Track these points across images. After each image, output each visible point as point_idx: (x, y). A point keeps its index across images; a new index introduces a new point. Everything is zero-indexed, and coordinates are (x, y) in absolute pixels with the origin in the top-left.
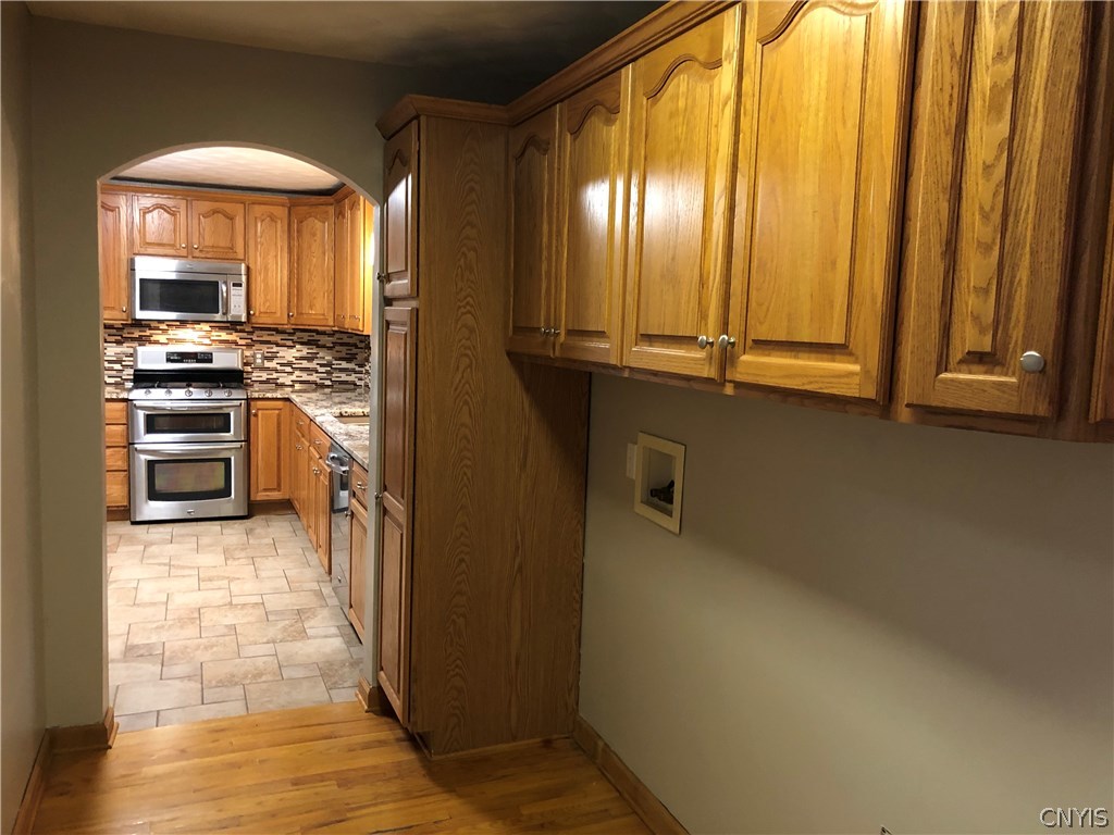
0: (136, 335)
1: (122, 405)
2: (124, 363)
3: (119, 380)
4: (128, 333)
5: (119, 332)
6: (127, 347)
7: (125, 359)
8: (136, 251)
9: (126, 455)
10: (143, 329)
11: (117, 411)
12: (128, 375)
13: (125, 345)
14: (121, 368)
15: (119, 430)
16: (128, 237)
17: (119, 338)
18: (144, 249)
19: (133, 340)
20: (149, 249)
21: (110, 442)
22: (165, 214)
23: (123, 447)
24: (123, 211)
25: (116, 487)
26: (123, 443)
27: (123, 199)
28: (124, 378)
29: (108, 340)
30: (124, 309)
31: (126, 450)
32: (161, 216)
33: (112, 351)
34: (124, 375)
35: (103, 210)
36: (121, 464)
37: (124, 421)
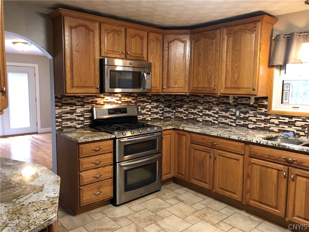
0: (90, 101)
1: (112, 142)
2: (85, 116)
3: (82, 125)
4: (86, 100)
5: (82, 100)
6: (86, 107)
7: (85, 114)
8: (103, 55)
9: (113, 169)
10: (93, 97)
11: (110, 145)
12: (87, 122)
13: (85, 106)
14: (83, 119)
15: (110, 156)
16: (99, 46)
17: (82, 103)
18: (106, 54)
19: (89, 103)
20: (108, 54)
21: (106, 163)
22: (116, 34)
23: (111, 165)
24: (97, 32)
25: (108, 188)
26: (112, 163)
27: (97, 25)
28: (85, 124)
29: (77, 105)
30: (98, 87)
31: (113, 166)
32: (114, 35)
33: (79, 110)
34: (85, 123)
35: (88, 31)
36: (111, 175)
37: (112, 150)
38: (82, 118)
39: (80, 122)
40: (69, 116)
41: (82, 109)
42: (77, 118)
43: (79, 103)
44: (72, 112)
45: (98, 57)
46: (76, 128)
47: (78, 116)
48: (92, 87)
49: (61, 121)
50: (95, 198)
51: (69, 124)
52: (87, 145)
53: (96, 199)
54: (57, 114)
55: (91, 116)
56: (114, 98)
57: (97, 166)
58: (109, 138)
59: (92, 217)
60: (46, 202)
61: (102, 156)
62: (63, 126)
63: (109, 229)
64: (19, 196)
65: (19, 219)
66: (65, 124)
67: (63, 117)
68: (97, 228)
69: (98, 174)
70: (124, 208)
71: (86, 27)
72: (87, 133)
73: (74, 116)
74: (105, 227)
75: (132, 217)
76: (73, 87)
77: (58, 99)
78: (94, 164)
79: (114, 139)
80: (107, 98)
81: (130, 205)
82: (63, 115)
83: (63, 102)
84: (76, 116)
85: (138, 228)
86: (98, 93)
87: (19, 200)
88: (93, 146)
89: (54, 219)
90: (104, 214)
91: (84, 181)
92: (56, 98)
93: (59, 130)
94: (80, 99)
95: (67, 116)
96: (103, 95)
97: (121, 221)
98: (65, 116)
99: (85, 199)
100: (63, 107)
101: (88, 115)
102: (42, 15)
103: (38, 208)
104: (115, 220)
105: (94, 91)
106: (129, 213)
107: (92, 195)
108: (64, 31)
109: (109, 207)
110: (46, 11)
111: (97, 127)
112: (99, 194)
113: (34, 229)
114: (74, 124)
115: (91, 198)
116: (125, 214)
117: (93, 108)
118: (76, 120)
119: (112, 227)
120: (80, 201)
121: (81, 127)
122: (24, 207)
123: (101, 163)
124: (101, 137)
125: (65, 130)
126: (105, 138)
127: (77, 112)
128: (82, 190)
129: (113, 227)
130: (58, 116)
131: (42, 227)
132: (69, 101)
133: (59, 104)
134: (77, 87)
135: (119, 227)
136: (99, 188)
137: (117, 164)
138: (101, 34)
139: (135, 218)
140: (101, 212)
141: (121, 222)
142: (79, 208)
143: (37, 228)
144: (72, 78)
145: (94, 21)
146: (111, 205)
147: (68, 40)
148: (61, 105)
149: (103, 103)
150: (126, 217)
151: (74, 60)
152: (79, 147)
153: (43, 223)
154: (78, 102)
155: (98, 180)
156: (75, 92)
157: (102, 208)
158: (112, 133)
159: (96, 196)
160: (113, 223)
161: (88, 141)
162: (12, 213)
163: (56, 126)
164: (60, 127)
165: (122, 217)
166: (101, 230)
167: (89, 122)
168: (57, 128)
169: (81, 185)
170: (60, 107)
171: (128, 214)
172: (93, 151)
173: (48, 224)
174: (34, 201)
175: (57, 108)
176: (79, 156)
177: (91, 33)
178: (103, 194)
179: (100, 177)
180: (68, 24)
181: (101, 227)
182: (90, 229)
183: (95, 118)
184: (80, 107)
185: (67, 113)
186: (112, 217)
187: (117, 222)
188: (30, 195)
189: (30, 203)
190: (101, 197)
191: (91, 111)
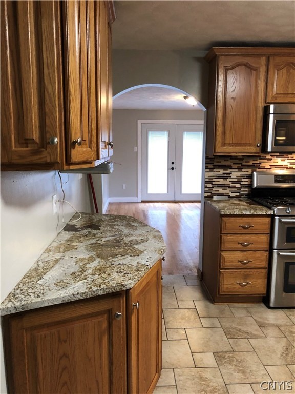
0: (251, 163)
1: (268, 220)
2: (242, 183)
3: (238, 194)
4: (246, 162)
5: (240, 161)
6: (245, 172)
7: (243, 180)
8: (269, 100)
9: (268, 257)
10: (255, 159)
11: (265, 224)
12: (244, 191)
13: (243, 170)
14: (240, 186)
15: (265, 238)
16: (264, 89)
17: (240, 165)
18: (275, 98)
19: (249, 166)
20: (277, 98)
21: (259, 248)
22: (292, 69)
23: (266, 251)
24: (263, 70)
25: (260, 280)
26: (267, 248)
27: (263, 60)
28: (241, 193)
29: (233, 167)
30: (259, 144)
31: (268, 253)
32: (288, 71)
33: (235, 174)
34: (242, 191)
35: (249, 70)
36: (264, 264)
37: (269, 231)
38: (238, 185)
39: (236, 189)
40: (221, 181)
41: (239, 174)
42: (231, 185)
43: (236, 166)
44: (225, 177)
45: (261, 105)
46: (229, 197)
47: (233, 182)
48: (250, 145)
49: (211, 186)
50: (239, 288)
51: (221, 191)
52: (232, 219)
53: (240, 290)
54: (207, 178)
55: (250, 183)
56: (287, 161)
57: (244, 248)
58: (265, 214)
59: (233, 311)
60: (133, 267)
61: (254, 237)
62: (213, 193)
63: (248, 333)
64: (117, 255)
65: (99, 275)
66: (215, 191)
67: (214, 181)
68: (235, 326)
69: (245, 259)
70: (280, 314)
71: (247, 66)
72: (243, 205)
73: (227, 182)
74: (244, 328)
75: (287, 330)
76: (224, 144)
77: (209, 160)
78: (240, 245)
79: (273, 217)
80: (275, 159)
81: (291, 313)
82: (214, 180)
83: (215, 164)
84: (230, 181)
85: (290, 348)
86: (258, 153)
87: (113, 259)
88: (240, 221)
89: (128, 285)
90: (248, 312)
91: (226, 264)
92: (207, 158)
93: (208, 197)
94: (237, 161)
95: (219, 181)
96: (271, 156)
97: (269, 329)
98: (216, 181)
99: (225, 286)
100: (215, 170)
101: (247, 181)
102: (198, 59)
103: (122, 270)
104: (261, 325)
105: (252, 150)
106: (284, 323)
107: (235, 283)
108: (218, 75)
109: (258, 306)
110: (202, 54)
111: (255, 199)
112: (245, 285)
113: (103, 289)
114: (227, 191)
115: (234, 288)
116: (279, 322)
117: (252, 172)
118: (230, 187)
119: (253, 332)
120: (219, 288)
121: (236, 197)
122: (113, 266)
123: (250, 245)
124: (252, 211)
125: (215, 198)
126: (258, 213)
127: (232, 177)
128: (222, 274)
129: (255, 333)
130: (208, 180)
131: (113, 289)
132: (223, 163)
133: (210, 166)
134: (230, 145)
135: (263, 335)
136: (246, 277)
137: (275, 251)
138: (269, 73)
139: (291, 332)
140: (246, 309)
141: (269, 331)
142: (218, 295)
143: (107, 289)
144: (224, 133)
145: (259, 56)
146: (262, 305)
147: (222, 85)
148: (212, 167)
149: (269, 167)
150: (278, 327)
151: (227, 110)
152: (222, 219)
153: (114, 285)
154: (234, 164)
155: (244, 266)
156: (226, 151)
157: (249, 305)
158: (270, 208)
159: (240, 287)
160: (257, 327)
161: (234, 213)
162: (98, 269)
163: (205, 192)
164: (210, 194)
165: (273, 325)
166: (237, 330)
167: (247, 191)
168: (206, 195)
169: (222, 267)
170: (211, 169)
171: (282, 323)
172: (241, 228)
173: (121, 289)
174: (124, 263)
175: (208, 170)
176: (221, 231)
177: (254, 72)
178: (251, 287)
179: (247, 263)
180: (222, 66)
181: (240, 327)
182: (225, 324)
183: (255, 185)
184: (237, 170)
185: (220, 177)
186: (259, 320)
187: (263, 329)
188: (126, 257)
189: (120, 264)
190: (247, 290)
191: (251, 177)
